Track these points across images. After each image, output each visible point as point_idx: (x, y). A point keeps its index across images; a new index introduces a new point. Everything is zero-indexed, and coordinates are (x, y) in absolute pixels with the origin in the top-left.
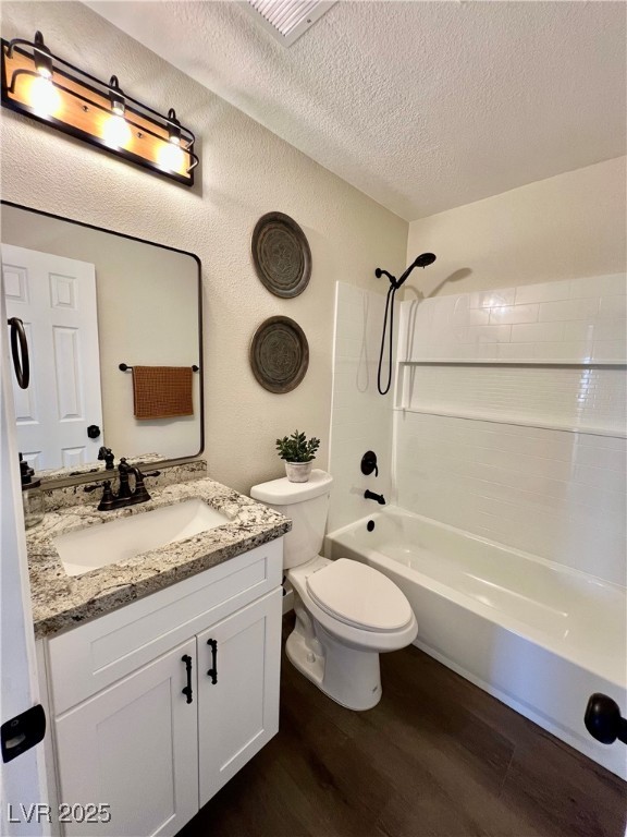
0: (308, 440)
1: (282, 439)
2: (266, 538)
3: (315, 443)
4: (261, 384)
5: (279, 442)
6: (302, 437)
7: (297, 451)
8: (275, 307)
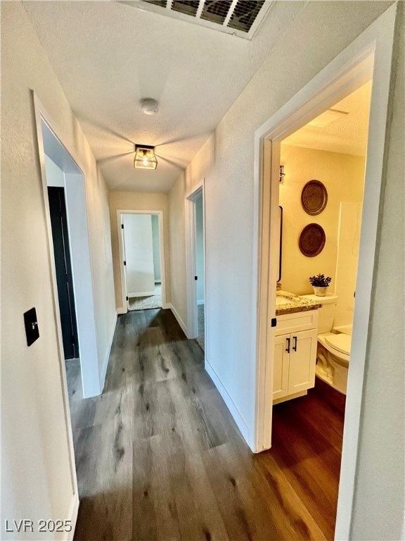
0: (325, 277)
1: (312, 277)
2: (313, 308)
3: (329, 279)
4: (303, 254)
5: (311, 278)
6: (323, 276)
7: (320, 282)
8: (310, 220)
